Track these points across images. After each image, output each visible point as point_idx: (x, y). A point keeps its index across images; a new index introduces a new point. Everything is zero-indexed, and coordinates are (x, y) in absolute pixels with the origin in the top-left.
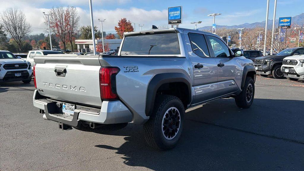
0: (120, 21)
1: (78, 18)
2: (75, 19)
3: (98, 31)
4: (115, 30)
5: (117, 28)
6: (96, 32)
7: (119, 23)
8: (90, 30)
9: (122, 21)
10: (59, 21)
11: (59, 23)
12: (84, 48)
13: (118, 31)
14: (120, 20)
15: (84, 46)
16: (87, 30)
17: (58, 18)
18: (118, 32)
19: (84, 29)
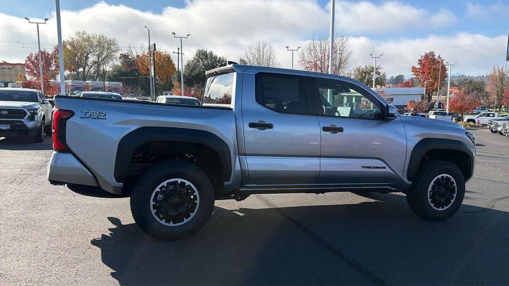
0: (421, 57)
1: (349, 54)
2: (344, 55)
3: (381, 75)
4: (412, 71)
5: (415, 68)
6: (378, 76)
7: (420, 60)
8: (368, 73)
9: (425, 56)
10: (319, 58)
11: (318, 62)
12: (354, 101)
13: (416, 73)
14: (423, 54)
15: (354, 99)
16: (364, 72)
17: (319, 54)
18: (417, 75)
19: (359, 70)
